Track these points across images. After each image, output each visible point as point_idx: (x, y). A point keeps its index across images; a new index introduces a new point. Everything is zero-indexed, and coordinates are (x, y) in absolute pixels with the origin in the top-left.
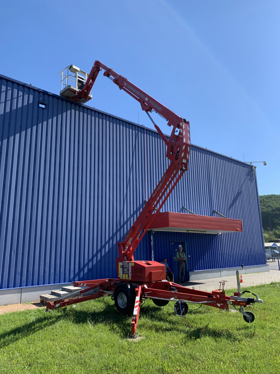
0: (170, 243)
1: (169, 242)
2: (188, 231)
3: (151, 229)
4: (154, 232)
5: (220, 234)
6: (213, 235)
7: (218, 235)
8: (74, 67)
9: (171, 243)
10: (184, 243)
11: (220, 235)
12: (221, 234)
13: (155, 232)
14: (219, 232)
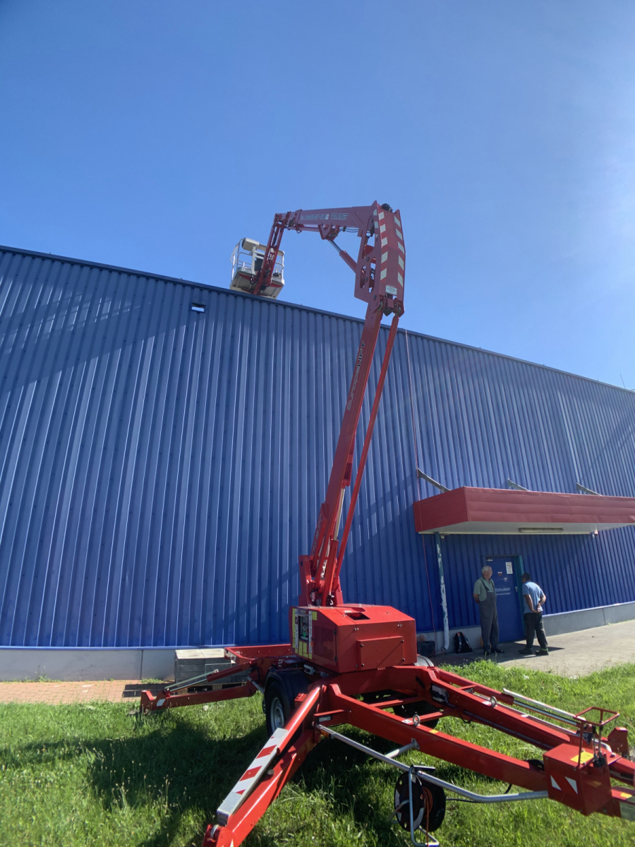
0: (484, 558)
1: (481, 557)
2: (520, 530)
3: (436, 530)
4: (443, 537)
5: (596, 533)
6: (581, 538)
7: (591, 535)
8: (248, 240)
9: (487, 558)
10: (517, 557)
11: (596, 535)
12: (599, 532)
13: (446, 536)
14: (594, 529)
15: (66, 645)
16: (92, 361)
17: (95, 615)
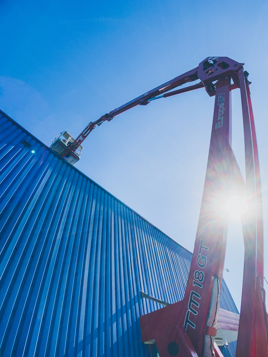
5: (227, 344)
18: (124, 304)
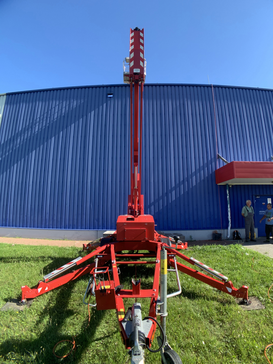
3: (227, 183)
9: (256, 196)
13: (232, 186)
15: (73, 229)
16: (72, 125)
17: (81, 218)
18: (202, 164)
